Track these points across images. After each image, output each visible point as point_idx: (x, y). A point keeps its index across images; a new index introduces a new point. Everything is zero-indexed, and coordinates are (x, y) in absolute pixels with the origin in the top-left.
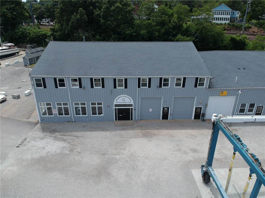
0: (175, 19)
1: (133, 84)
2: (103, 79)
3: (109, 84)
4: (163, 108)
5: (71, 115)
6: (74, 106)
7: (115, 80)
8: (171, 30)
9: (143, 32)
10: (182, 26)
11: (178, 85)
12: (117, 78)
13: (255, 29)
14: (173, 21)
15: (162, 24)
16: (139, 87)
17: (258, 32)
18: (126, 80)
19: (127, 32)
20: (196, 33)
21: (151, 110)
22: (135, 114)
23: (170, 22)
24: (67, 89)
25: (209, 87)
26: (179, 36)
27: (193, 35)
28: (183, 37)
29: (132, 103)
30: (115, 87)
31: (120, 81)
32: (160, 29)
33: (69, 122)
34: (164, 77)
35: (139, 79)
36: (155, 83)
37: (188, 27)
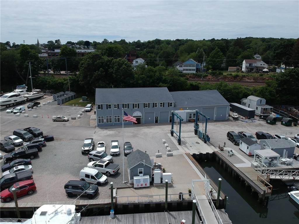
0: (157, 74)
1: (141, 106)
2: (128, 104)
3: (131, 106)
4: (155, 117)
5: (113, 122)
6: (114, 118)
7: (133, 104)
8: (156, 81)
9: (140, 82)
10: (162, 78)
11: (161, 106)
12: (135, 103)
13: (210, 77)
14: (157, 75)
15: (151, 77)
16: (144, 107)
17: (212, 78)
18: (138, 104)
19: (131, 82)
20: (170, 82)
21: (150, 119)
22: (143, 121)
23: (155, 76)
24: (112, 109)
25: (174, 107)
26: (161, 84)
27: (169, 83)
28: (163, 84)
29: (141, 115)
30: (133, 108)
31: (136, 105)
32: (149, 80)
33: (111, 126)
34: (155, 102)
35: (144, 104)
36: (151, 105)
37: (165, 79)
